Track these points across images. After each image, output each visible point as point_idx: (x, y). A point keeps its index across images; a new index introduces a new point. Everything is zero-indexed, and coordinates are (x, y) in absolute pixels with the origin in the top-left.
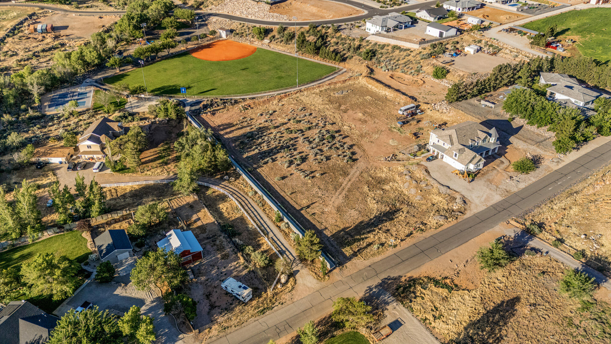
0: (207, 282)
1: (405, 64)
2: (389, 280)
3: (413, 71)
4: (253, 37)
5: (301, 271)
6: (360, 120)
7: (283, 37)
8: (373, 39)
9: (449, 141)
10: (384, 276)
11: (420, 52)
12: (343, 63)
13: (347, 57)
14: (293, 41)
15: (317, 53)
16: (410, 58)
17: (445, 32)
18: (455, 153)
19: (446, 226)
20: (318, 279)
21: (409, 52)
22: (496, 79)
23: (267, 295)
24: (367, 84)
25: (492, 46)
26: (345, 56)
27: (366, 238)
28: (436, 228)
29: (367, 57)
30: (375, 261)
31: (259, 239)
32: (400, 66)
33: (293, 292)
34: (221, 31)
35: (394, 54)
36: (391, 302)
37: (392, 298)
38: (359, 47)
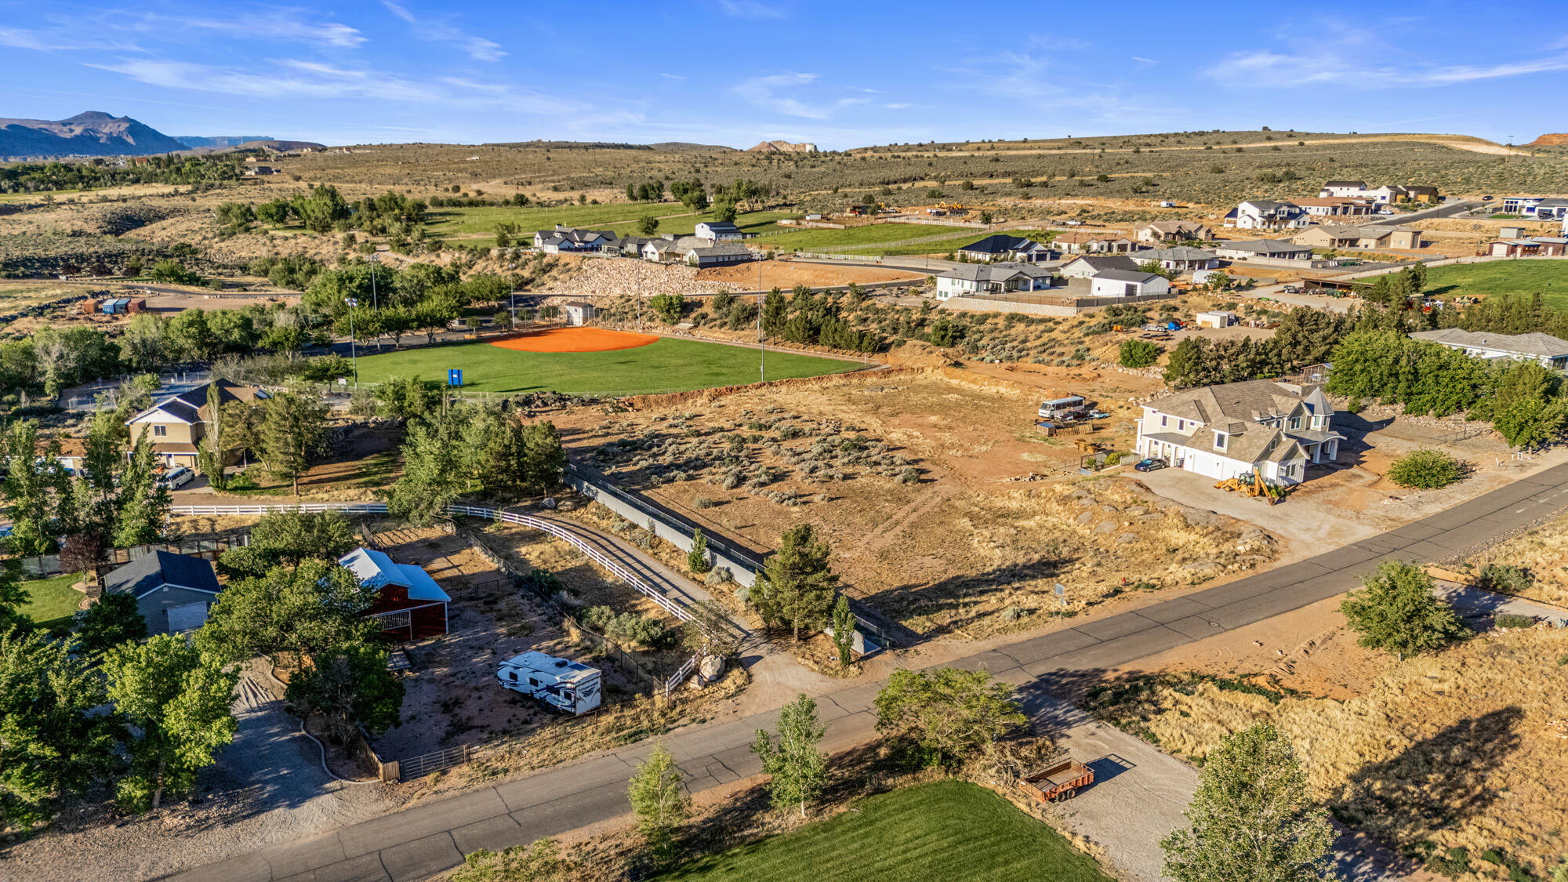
0: (451, 679)
1: (1044, 348)
2: (1063, 676)
3: (1065, 358)
4: (651, 319)
5: (768, 658)
6: (935, 426)
7: (727, 316)
8: (957, 307)
9: (1195, 413)
10: (1043, 669)
11: (1082, 323)
12: (882, 354)
13: (890, 345)
14: (753, 324)
15: (815, 342)
16: (1053, 335)
17: (1139, 285)
18: (1217, 432)
19: (1223, 579)
20: (823, 672)
21: (1051, 324)
22: (1295, 343)
23: (653, 704)
24: (946, 379)
25: (1264, 312)
26: (887, 342)
27: (976, 603)
28: (1193, 583)
29: (943, 337)
30: (1009, 642)
31: (634, 602)
32: (1031, 352)
33: (742, 698)
34: (571, 309)
35: (1013, 331)
36: (1075, 722)
37: (1079, 714)
38: (922, 323)
